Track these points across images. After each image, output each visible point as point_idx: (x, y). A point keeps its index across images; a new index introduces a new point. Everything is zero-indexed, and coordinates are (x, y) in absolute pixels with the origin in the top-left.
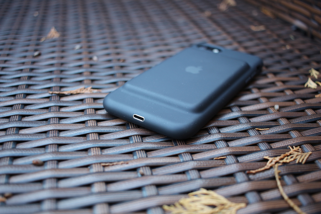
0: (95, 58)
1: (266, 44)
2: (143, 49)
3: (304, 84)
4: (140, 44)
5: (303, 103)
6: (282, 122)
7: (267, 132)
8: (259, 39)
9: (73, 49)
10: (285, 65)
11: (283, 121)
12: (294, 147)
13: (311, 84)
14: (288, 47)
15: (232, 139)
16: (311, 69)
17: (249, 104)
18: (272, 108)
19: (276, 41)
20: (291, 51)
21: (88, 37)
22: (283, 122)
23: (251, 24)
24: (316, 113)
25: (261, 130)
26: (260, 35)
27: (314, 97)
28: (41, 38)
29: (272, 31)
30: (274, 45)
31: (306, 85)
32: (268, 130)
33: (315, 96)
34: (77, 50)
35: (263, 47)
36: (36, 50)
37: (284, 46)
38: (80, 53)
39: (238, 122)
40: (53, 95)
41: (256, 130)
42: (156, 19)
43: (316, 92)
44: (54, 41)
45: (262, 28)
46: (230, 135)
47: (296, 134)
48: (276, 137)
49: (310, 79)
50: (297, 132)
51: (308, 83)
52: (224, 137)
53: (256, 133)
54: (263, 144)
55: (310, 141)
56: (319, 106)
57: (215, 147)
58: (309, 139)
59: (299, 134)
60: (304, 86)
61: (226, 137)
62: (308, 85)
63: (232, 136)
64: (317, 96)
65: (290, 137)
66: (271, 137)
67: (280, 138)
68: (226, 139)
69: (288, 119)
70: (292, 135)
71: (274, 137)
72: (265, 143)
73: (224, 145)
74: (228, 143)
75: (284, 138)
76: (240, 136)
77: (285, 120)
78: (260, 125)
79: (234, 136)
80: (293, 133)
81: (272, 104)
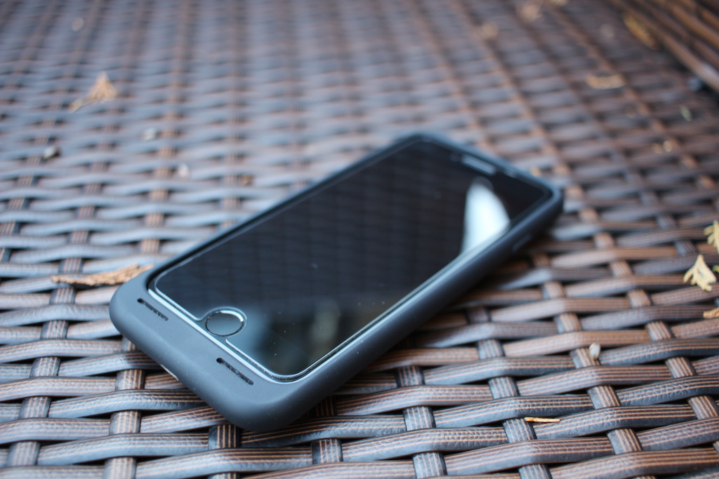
0: (183, 171)
1: (613, 134)
2: (303, 143)
3: (683, 272)
4: (300, 126)
5: (667, 338)
6: (598, 398)
7: (552, 429)
8: (601, 117)
9: (139, 137)
10: (649, 206)
11: (600, 396)
13: (701, 275)
14: (669, 147)
15: (459, 449)
16: (711, 224)
17: (528, 333)
18: (583, 350)
19: (643, 125)
20: (674, 161)
21: (183, 99)
22: (602, 399)
23: (591, 66)
24: (695, 374)
25: (538, 423)
26: (605, 105)
27: (699, 318)
28: (74, 100)
29: (638, 90)
30: (635, 139)
31: (686, 278)
32: (557, 423)
33: (703, 313)
34: (149, 141)
35: (605, 145)
36: (52, 140)
37: (659, 141)
38: (152, 152)
39: (488, 391)
40: (62, 285)
41: (526, 422)
42: (359, 46)
43: (709, 303)
44: (102, 111)
45: (615, 82)
46: (455, 437)
47: (625, 442)
48: (570, 450)
49: (700, 260)
50: (629, 436)
51: (693, 271)
52: (438, 444)
53: (522, 434)
54: (532, 469)
55: (657, 467)
56: (707, 347)
57: (411, 472)
58: (654, 462)
59: (632, 441)
60: (683, 278)
61: (445, 444)
62: (691, 277)
63: (460, 440)
64: (706, 315)
65: (607, 448)
66: (557, 450)
67: (582, 451)
68: (443, 448)
69: (617, 387)
70: (614, 444)
71: (565, 450)
72: (539, 466)
73: (435, 470)
74: (446, 462)
75: (593, 451)
76: (482, 440)
77: (606, 393)
78: (539, 407)
79: (465, 440)
80: (619, 437)
81: (585, 340)
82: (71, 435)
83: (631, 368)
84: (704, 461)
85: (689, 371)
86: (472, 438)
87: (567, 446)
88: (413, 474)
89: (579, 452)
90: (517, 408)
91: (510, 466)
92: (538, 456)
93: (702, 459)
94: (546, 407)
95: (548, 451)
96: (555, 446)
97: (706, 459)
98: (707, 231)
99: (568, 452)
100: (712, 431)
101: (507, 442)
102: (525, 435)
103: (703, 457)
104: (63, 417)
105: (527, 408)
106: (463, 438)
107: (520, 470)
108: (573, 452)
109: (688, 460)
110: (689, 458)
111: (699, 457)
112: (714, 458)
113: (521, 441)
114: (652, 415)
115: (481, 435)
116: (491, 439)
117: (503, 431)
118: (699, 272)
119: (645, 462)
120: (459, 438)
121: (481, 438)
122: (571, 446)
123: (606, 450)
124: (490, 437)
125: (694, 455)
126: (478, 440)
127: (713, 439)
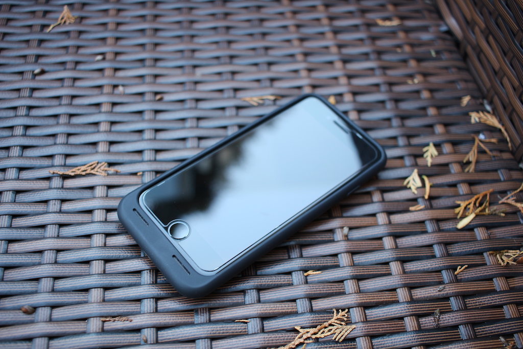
3: (405, 178)
5: (386, 223)
6: (342, 260)
10: (395, 128)
11: (344, 259)
12: (340, 310)
13: (414, 182)
14: (417, 80)
18: (340, 230)
19: (404, 62)
20: (417, 93)
22: (344, 261)
24: (397, 247)
27: (407, 211)
29: (407, 32)
31: (405, 182)
32: (319, 274)
33: (409, 208)
34: (98, 61)
37: (412, 76)
38: (101, 70)
43: (415, 201)
46: (266, 281)
47: (351, 288)
48: (323, 290)
49: (416, 171)
50: (354, 284)
51: (410, 179)
52: (257, 285)
53: (300, 280)
54: (303, 301)
55: (365, 302)
56: (406, 231)
57: (242, 300)
58: (364, 300)
59: (355, 287)
60: (403, 183)
61: (261, 285)
62: (408, 183)
63: (269, 283)
64: (411, 208)
65: (343, 289)
66: (317, 291)
67: (329, 291)
68: (259, 287)
69: (353, 253)
70: (346, 288)
71: (321, 291)
72: (306, 299)
73: (254, 300)
74: (260, 294)
75: (335, 291)
76: (280, 283)
77: (347, 257)
78: (311, 265)
79: (271, 283)
80: (349, 284)
81: (342, 223)
82: (70, 274)
83: (363, 242)
84: (390, 299)
85: (394, 245)
86: (275, 282)
87: (322, 288)
88: (243, 301)
89: (328, 292)
90: (300, 265)
91: (292, 298)
92: (306, 294)
93: (389, 298)
94: (315, 265)
95: (312, 291)
96: (316, 288)
97: (391, 298)
98: (425, 149)
99: (322, 292)
100: (397, 283)
101: (292, 285)
102: (302, 281)
103: (390, 297)
104: (64, 262)
105: (305, 265)
106: (270, 282)
107: (297, 301)
108: (325, 292)
109: (381, 299)
110: (382, 297)
111: (387, 297)
112: (395, 298)
113: (300, 284)
114: (368, 272)
115: (279, 280)
116: (284, 282)
117: (291, 277)
118: (414, 180)
119: (359, 300)
120: (268, 282)
121: (279, 281)
122: (324, 288)
123: (342, 291)
124: (284, 281)
125: (385, 296)
126: (278, 283)
127: (397, 287)
